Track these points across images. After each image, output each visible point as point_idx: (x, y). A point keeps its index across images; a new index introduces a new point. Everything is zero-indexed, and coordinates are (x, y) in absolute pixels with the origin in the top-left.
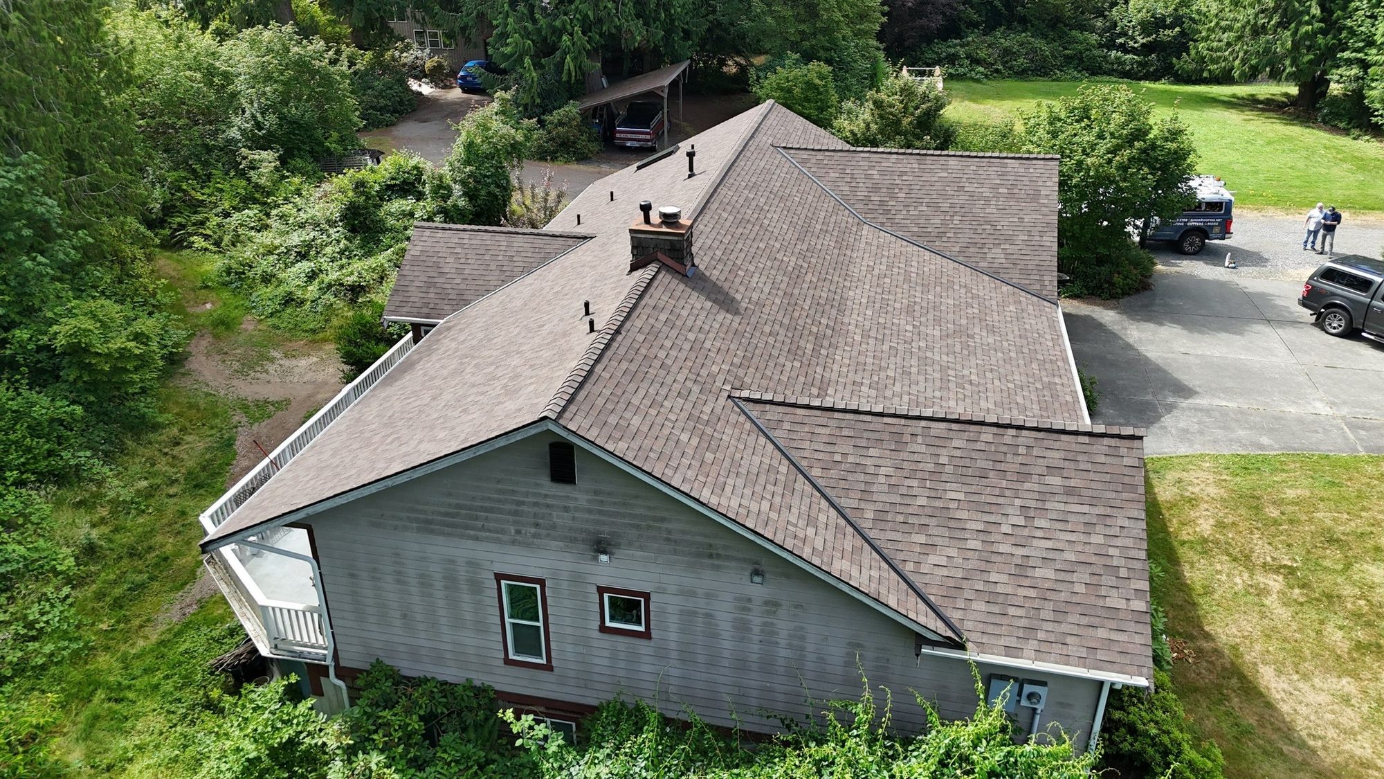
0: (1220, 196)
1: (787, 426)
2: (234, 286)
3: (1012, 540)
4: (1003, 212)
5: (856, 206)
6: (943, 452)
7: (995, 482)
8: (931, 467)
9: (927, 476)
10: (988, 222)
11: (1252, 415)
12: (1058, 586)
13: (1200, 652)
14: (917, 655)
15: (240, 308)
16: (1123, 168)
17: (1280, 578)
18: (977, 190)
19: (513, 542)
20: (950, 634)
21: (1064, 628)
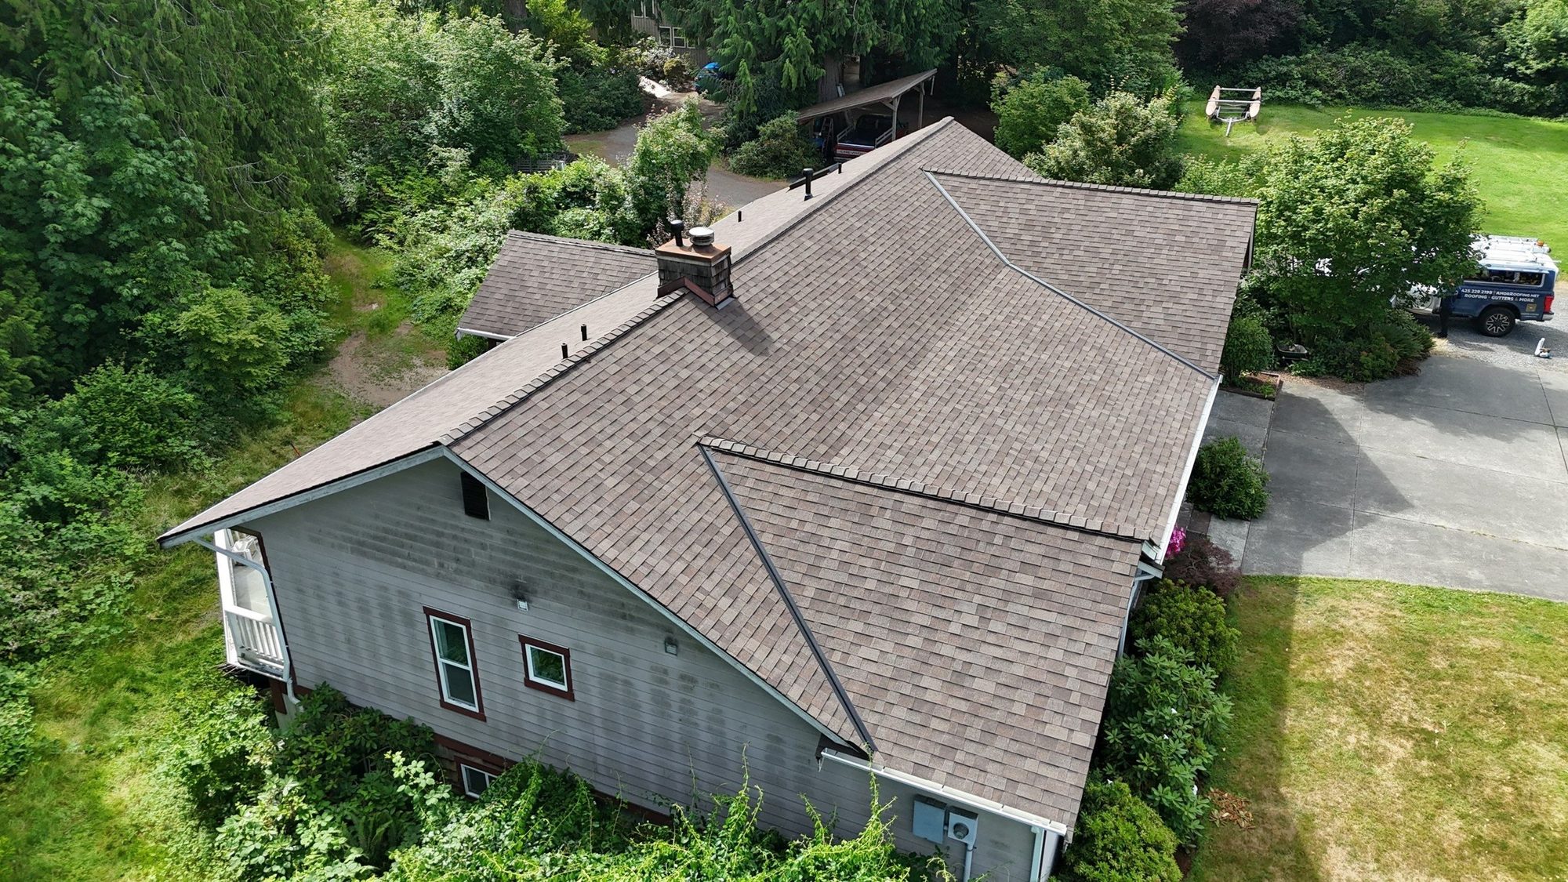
0: (1540, 266)
1: (750, 483)
2: (403, 287)
3: (958, 642)
4: (1174, 263)
5: (1002, 245)
6: (911, 531)
7: (957, 572)
8: (891, 547)
9: (884, 556)
10: (1153, 275)
11: (1472, 541)
12: (996, 703)
13: (1261, 817)
14: (818, 758)
15: (402, 311)
16: (1371, 220)
17: (1409, 744)
18: (1149, 236)
19: (438, 576)
20: (856, 740)
21: (988, 752)
